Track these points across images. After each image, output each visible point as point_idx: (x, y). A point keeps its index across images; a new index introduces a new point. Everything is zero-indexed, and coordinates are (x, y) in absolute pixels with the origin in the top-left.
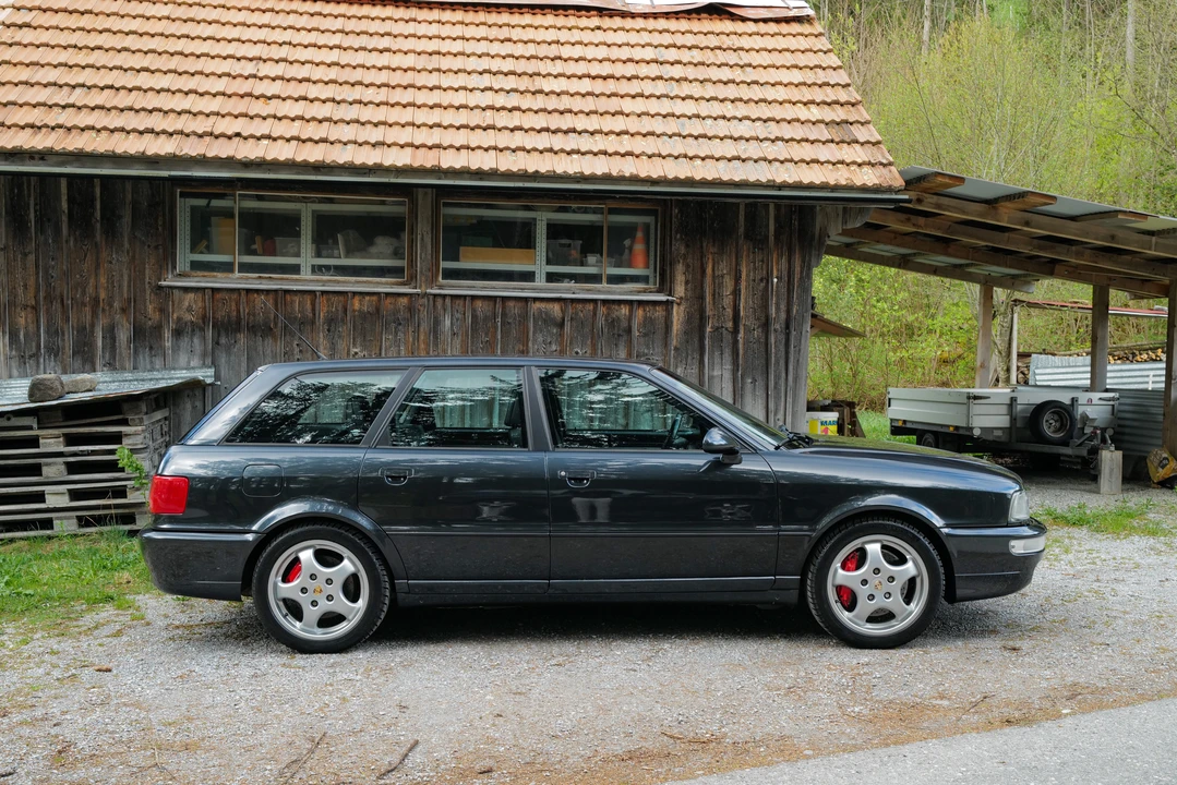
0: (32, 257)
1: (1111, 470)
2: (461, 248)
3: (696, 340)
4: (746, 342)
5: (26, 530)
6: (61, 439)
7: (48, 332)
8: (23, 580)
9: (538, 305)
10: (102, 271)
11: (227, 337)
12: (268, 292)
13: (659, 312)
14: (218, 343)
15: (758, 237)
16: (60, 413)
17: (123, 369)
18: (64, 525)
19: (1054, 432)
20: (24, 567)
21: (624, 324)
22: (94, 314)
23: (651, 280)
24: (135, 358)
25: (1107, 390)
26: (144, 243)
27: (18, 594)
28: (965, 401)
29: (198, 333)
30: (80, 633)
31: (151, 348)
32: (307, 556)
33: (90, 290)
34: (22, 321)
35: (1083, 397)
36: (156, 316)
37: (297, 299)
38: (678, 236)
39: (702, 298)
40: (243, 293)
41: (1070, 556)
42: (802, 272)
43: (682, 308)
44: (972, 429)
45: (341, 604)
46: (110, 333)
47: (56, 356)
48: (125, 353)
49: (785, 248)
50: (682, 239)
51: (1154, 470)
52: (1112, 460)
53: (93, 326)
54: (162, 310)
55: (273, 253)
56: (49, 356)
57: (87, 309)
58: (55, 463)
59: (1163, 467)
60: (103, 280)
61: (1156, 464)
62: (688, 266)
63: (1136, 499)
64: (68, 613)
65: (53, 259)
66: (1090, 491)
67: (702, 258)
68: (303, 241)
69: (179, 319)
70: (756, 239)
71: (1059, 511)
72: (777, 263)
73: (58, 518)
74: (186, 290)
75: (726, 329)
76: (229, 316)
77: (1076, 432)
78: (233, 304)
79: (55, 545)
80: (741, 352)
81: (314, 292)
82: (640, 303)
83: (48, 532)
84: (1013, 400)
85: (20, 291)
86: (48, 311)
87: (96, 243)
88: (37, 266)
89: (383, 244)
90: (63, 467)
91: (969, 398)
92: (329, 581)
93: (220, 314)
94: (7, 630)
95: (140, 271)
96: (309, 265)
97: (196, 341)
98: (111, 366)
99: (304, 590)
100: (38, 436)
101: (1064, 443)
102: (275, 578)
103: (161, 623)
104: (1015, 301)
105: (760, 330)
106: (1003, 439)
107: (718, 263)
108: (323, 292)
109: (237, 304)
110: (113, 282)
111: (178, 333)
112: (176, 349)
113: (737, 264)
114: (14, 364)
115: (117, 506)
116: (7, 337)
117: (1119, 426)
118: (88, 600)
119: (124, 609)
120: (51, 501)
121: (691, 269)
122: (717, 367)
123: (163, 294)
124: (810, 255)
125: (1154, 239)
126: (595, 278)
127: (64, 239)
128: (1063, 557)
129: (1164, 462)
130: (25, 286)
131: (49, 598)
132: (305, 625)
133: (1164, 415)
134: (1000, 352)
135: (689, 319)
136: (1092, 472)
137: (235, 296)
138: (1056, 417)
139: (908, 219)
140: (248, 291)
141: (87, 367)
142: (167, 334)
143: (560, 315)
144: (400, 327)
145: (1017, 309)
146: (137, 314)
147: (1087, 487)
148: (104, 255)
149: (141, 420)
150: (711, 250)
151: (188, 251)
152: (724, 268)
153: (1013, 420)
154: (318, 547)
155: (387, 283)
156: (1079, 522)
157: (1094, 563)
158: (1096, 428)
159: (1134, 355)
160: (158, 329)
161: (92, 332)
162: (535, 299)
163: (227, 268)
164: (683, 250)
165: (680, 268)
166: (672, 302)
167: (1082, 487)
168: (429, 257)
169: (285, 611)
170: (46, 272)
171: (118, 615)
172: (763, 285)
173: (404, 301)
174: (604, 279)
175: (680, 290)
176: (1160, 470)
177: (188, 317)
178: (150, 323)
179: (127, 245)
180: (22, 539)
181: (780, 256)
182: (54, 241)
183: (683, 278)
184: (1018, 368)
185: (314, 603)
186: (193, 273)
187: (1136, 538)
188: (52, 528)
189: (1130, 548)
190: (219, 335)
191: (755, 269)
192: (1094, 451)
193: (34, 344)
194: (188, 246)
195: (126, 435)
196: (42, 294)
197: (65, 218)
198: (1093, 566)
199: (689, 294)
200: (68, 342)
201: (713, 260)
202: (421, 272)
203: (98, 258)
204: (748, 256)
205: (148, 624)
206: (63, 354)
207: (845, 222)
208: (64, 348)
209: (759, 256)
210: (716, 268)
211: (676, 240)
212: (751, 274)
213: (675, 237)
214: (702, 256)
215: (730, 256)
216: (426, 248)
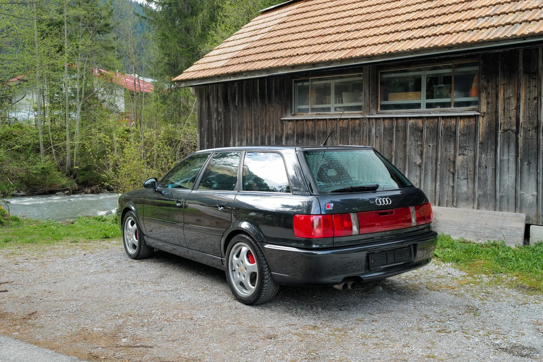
2: (390, 94)
3: (493, 137)
4: (525, 138)
7: (255, 139)
9: (412, 121)
10: (267, 115)
11: (301, 140)
12: (313, 120)
13: (472, 121)
14: (298, 143)
15: (532, 71)
21: (453, 129)
22: (265, 132)
26: (278, 103)
29: (292, 138)
33: (265, 122)
36: (281, 132)
37: (321, 123)
38: (483, 77)
39: (496, 112)
40: (305, 121)
43: (485, 119)
46: (269, 138)
50: (485, 78)
53: (265, 136)
54: (282, 129)
57: (264, 130)
60: (268, 119)
62: (488, 94)
65: (256, 111)
67: (496, 88)
69: (287, 133)
70: (531, 73)
74: (290, 121)
75: (512, 131)
76: (301, 131)
78: (302, 126)
80: (521, 144)
81: (326, 119)
82: (461, 117)
85: (249, 124)
86: (254, 131)
87: (266, 104)
88: (252, 114)
93: (299, 130)
95: (277, 114)
96: (334, 107)
97: (292, 142)
105: (534, 131)
107: (507, 90)
108: (330, 119)
110: (270, 119)
111: (287, 139)
113: (519, 90)
121: (490, 96)
122: (506, 154)
123: (283, 123)
126: (449, 105)
127: (258, 103)
135: (489, 125)
137: (303, 123)
140: (307, 120)
142: (284, 139)
143: (422, 126)
144: (356, 134)
146: (276, 131)
148: (268, 109)
150: (503, 83)
152: (510, 93)
155: (359, 114)
160: (281, 137)
161: (265, 138)
162: (410, 118)
163: (306, 111)
164: (486, 84)
165: (484, 95)
166: (478, 116)
170: (254, 116)
172: (536, 101)
173: (357, 122)
174: (452, 104)
175: (484, 108)
177: (289, 132)
178: (279, 134)
179: (273, 104)
183: (486, 101)
190: (298, 139)
191: (530, 92)
194: (297, 103)
196: (253, 125)
197: (258, 95)
199: (490, 110)
201: (504, 88)
203: (266, 110)
204: (525, 84)
209: (534, 83)
210: (505, 93)
211: (482, 79)
212: (528, 95)
213: (481, 77)
214: (497, 86)
215: (514, 85)
216: (366, 95)
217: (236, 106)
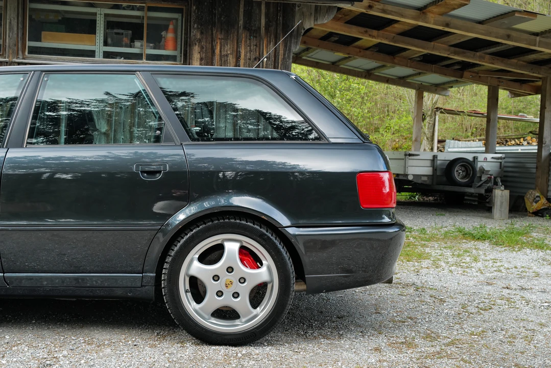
1: (502, 203)
2: (43, 33)
15: (253, 28)
19: (461, 178)
23: (178, 59)
25: (496, 153)
28: (403, 157)
35: (481, 157)
38: (196, 26)
41: (479, 265)
42: (284, 55)
44: (407, 175)
49: (272, 37)
50: (198, 28)
51: (529, 204)
52: (502, 196)
59: (536, 202)
61: (531, 201)
62: (202, 48)
63: (520, 223)
66: (487, 217)
67: (212, 41)
70: (252, 30)
71: (467, 230)
72: (267, 47)
77: (476, 179)
84: (435, 157)
91: (406, 155)
101: (469, 185)
104: (437, 108)
106: (428, 182)
107: (224, 46)
113: (238, 47)
117: (505, 176)
121: (204, 50)
122: (222, 121)
124: (291, 43)
125: (538, 38)
126: (138, 56)
128: (473, 265)
129: (537, 199)
133: (537, 168)
134: (427, 139)
136: (488, 205)
138: (463, 169)
139: (366, 32)
145: (438, 113)
147: (484, 215)
150: (219, 37)
152: (228, 49)
153: (435, 170)
156: (482, 238)
157: (500, 271)
158: (491, 175)
159: (507, 141)
164: (199, 36)
165: (196, 49)
167: (480, 215)
168: (15, 36)
174: (144, 57)
176: (534, 204)
181: (269, 43)
183: (199, 56)
184: (438, 148)
187: (528, 251)
189: (525, 258)
191: (251, 51)
192: (490, 191)
198: (499, 274)
201: (221, 44)
202: (9, 46)
204: (246, 41)
207: (316, 19)
209: (254, 42)
210: (222, 50)
211: (194, 29)
212: (248, 54)
213: (193, 27)
214: (213, 40)
215: (233, 41)
216: (13, 29)
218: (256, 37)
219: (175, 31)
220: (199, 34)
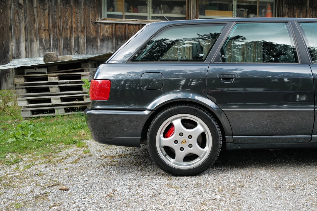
0: (47, 11)
2: (206, 11)
5: (43, 113)
6: (57, 77)
7: (53, 40)
8: (39, 134)
10: (73, 17)
11: (121, 42)
12: (136, 25)
14: (117, 44)
15: (314, 6)
16: (56, 67)
17: (82, 54)
18: (59, 111)
20: (42, 128)
22: (71, 33)
24: (87, 50)
26: (89, 6)
27: (36, 140)
29: (110, 40)
30: (58, 161)
31: (93, 46)
32: (177, 123)
33: (69, 24)
34: (44, 35)
36: (94, 34)
40: (127, 25)
45: (196, 149)
46: (77, 40)
47: (57, 48)
48: (83, 48)
50: (287, 7)
53: (70, 37)
54: (97, 32)
55: (137, 12)
56: (54, 49)
57: (68, 31)
58: (55, 87)
60: (74, 20)
64: (55, 149)
65: (55, 12)
67: (294, 13)
68: (148, 7)
69: (103, 35)
73: (56, 109)
74: (106, 24)
76: (121, 34)
78: (123, 29)
79: (55, 119)
83: (53, 114)
85: (43, 24)
86: (53, 32)
87: (71, 6)
88: (49, 14)
89: (177, 9)
90: (58, 89)
92: (190, 137)
93: (118, 33)
94: (25, 159)
95: (88, 17)
96: (151, 16)
97: (110, 43)
98: (78, 52)
99: (176, 142)
100: (47, 76)
102: (159, 135)
103: (97, 155)
107: (300, 16)
109: (125, 30)
110: (78, 21)
111: (103, 40)
112: (102, 46)
114: (41, 51)
115: (80, 104)
116: (38, 41)
118: (65, 143)
119: (81, 147)
120: (54, 102)
123: (97, 26)
127: (59, 4)
130: (45, 22)
131: (48, 142)
132: (176, 161)
137: (124, 26)
140: (129, 24)
141: (69, 53)
142: (99, 41)
146: (87, 33)
148: (74, 10)
149: (89, 70)
150: (297, 11)
151: (106, 10)
154: (183, 118)
160: (95, 39)
161: (70, 40)
163: (121, 17)
168: (195, 12)
169: (165, 153)
170: (52, 16)
171: (78, 150)
177: (106, 34)
178: (92, 36)
179: (83, 6)
180: (42, 117)
182: (55, 5)
185: (182, 149)
186: (108, 19)
188: (54, 113)
190: (118, 42)
193: (48, 44)
194: (106, 9)
195: (83, 76)
196: (51, 25)
200: (62, 43)
201: (298, 15)
203: (72, 11)
204: (310, 13)
205: (91, 155)
206: (60, 48)
208: (60, 46)
209: (314, 13)
211: (285, 7)
213: (285, 6)
215: (304, 13)
216: (194, 9)
217: (20, 5)
218: (315, 11)
219: (272, 9)
220: (287, 10)
